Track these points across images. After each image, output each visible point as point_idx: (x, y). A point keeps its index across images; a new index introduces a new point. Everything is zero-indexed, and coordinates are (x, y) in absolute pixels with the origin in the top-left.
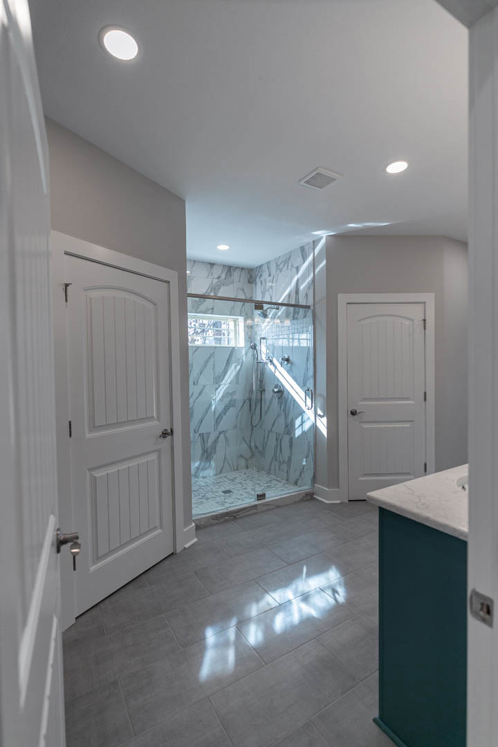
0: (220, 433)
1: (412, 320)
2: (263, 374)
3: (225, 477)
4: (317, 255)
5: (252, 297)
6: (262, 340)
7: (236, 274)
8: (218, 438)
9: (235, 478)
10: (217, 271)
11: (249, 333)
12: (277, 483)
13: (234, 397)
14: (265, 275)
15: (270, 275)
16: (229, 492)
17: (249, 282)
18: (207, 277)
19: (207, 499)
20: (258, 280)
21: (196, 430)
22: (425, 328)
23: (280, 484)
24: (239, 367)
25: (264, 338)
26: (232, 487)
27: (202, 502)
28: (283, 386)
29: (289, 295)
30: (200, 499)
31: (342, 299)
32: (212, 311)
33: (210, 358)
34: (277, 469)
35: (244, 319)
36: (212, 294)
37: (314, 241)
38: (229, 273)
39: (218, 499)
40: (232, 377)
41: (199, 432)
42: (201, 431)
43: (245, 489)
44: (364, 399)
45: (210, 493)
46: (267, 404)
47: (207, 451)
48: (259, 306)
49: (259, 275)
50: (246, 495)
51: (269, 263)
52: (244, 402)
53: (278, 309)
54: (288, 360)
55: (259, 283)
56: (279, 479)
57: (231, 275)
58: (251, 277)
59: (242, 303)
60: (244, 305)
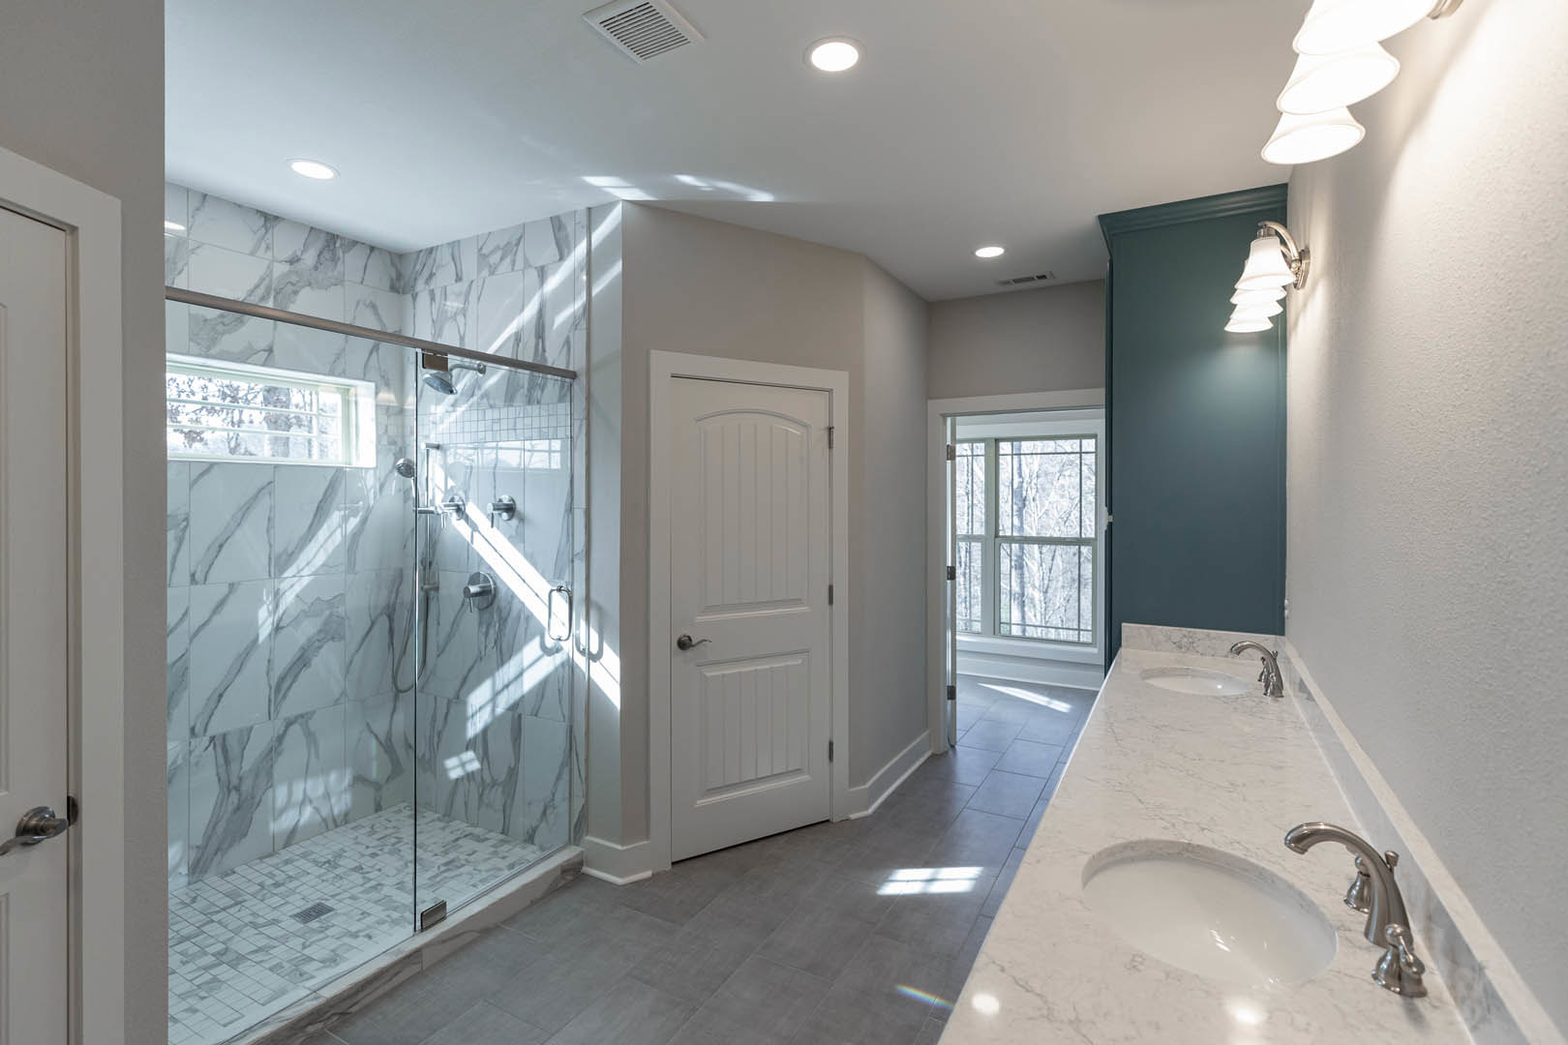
0: (289, 724)
1: (805, 426)
2: (432, 543)
3: (304, 856)
4: (596, 248)
5: (400, 331)
6: (433, 452)
7: (352, 262)
8: (280, 739)
9: (339, 855)
10: (286, 243)
11: (392, 431)
12: (475, 845)
13: (341, 610)
14: (444, 277)
15: (459, 279)
16: (317, 911)
17: (393, 288)
18: (252, 254)
19: (241, 958)
20: (420, 286)
21: (199, 729)
22: (830, 446)
23: (484, 849)
24: (354, 522)
25: (438, 447)
26: (330, 889)
27: (215, 979)
28: (495, 577)
29: (517, 338)
30: (207, 968)
31: (663, 362)
32: (269, 357)
33: (256, 497)
34: (474, 803)
35: (376, 387)
36: (270, 304)
37: (589, 209)
38: (327, 255)
39: (280, 953)
40: (330, 547)
41: (211, 732)
42: (215, 728)
43: (374, 888)
44: (710, 609)
45: (250, 932)
46: (445, 627)
47: (237, 789)
48: (435, 358)
49: (426, 273)
50: (378, 911)
51: (454, 245)
52: (373, 624)
53: (482, 371)
54: (510, 509)
55: (423, 298)
56: (477, 831)
57: (335, 260)
58: (399, 276)
59: (371, 342)
60: (375, 348)
